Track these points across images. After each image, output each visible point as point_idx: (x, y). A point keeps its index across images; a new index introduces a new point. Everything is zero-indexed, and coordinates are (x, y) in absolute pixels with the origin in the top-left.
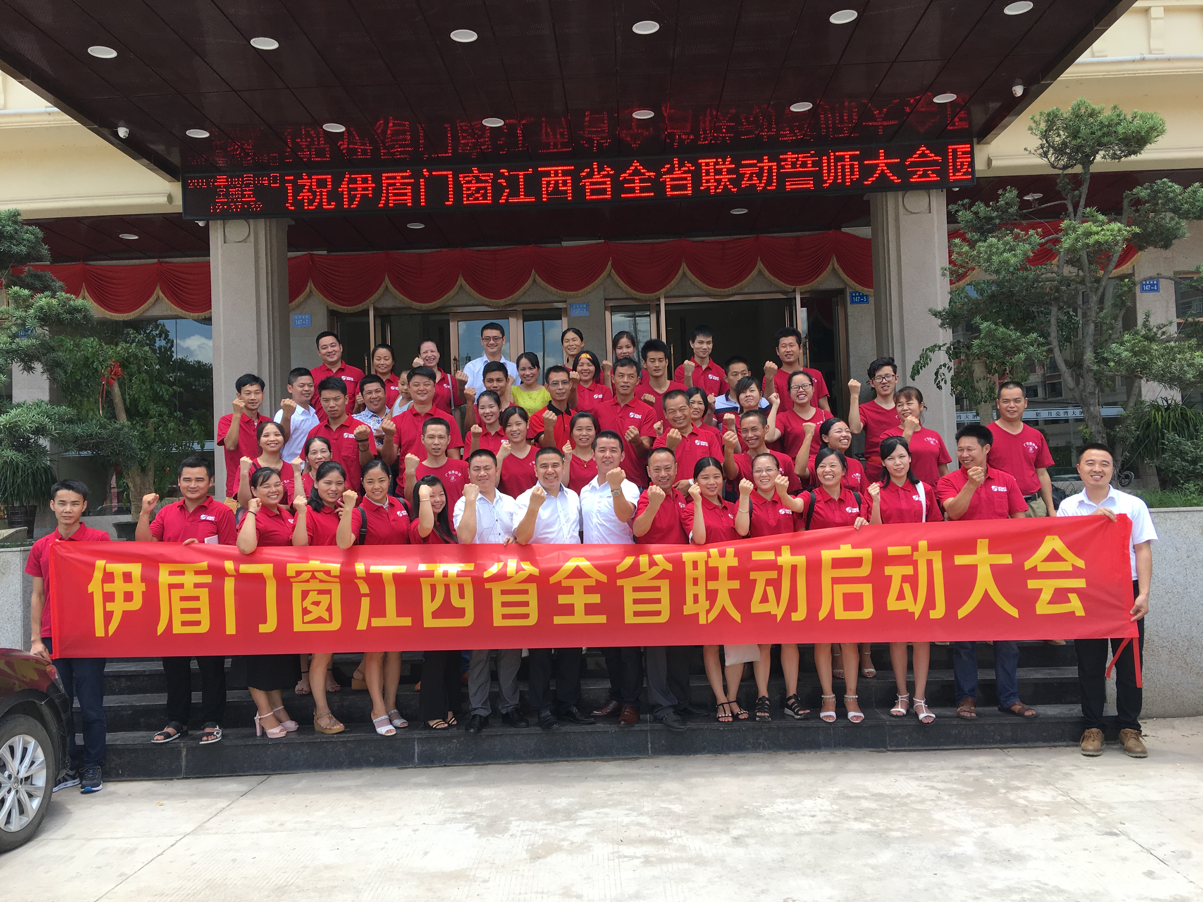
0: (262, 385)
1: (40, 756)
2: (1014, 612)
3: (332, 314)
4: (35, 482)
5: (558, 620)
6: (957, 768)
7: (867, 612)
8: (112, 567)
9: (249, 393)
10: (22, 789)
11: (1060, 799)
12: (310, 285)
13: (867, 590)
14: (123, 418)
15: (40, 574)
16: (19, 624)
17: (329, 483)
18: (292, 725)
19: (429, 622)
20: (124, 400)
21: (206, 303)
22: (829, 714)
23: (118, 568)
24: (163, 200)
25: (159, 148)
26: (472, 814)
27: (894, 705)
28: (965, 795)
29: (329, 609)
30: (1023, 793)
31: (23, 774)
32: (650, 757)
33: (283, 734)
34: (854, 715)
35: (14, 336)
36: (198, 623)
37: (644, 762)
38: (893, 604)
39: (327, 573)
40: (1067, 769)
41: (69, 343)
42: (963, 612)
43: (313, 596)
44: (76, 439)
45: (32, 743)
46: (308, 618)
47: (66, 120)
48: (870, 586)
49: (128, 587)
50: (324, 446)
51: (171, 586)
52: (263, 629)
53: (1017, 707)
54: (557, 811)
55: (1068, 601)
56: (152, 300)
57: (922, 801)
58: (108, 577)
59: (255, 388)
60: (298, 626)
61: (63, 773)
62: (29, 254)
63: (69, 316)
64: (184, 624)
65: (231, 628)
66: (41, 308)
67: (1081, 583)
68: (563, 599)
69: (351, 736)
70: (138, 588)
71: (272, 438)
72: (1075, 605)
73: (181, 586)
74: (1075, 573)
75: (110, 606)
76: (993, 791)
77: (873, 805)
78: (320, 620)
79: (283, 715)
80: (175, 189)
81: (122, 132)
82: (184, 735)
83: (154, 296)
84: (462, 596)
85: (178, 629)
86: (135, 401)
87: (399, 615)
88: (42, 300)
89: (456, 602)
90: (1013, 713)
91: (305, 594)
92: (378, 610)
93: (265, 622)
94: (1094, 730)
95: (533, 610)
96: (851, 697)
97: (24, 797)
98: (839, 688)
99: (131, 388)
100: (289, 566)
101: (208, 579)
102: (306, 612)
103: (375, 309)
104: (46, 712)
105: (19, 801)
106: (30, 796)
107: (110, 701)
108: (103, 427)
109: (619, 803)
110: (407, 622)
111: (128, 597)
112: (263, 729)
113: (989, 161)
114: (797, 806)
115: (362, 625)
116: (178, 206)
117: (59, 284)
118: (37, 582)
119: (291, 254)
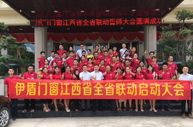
0: (45, 53)
1: (8, 114)
2: (172, 95)
3: (54, 43)
4: (5, 69)
5: (95, 94)
6: (162, 119)
7: (147, 94)
8: (19, 83)
9: (43, 54)
10: (5, 119)
11: (180, 125)
12: (51, 38)
13: (147, 91)
14: (21, 58)
15: (7, 84)
16: (3, 92)
17: (56, 70)
18: (50, 110)
19: (73, 94)
20: (21, 55)
21: (34, 41)
22: (137, 110)
23: (20, 84)
24: (27, 23)
25: (26, 14)
26: (81, 125)
27: (150, 109)
28: (164, 124)
29: (56, 91)
30: (174, 124)
31: (5, 117)
32: (110, 116)
33: (48, 111)
34: (142, 110)
35: (3, 43)
36: (34, 93)
37: (109, 117)
38: (151, 93)
39: (56, 85)
40: (180, 120)
41: (12, 45)
42: (163, 95)
43: (53, 89)
44: (13, 61)
45: (6, 112)
46: (52, 93)
47: (12, 9)
48: (147, 90)
49: (22, 87)
50: (56, 64)
51: (29, 87)
52: (44, 95)
53: (169, 110)
54: (95, 125)
55: (181, 93)
56: (24, 40)
57: (157, 125)
58: (19, 85)
59: (44, 54)
60: (51, 94)
61: (11, 117)
62: (5, 30)
63: (12, 40)
64: (31, 93)
65: (39, 94)
66: (8, 39)
67: (183, 90)
68: (96, 91)
69: (60, 112)
70: (24, 87)
71: (46, 62)
72: (182, 94)
73: (31, 87)
74: (182, 89)
75: (19, 90)
76: (169, 124)
77: (149, 125)
78: (54, 93)
79: (48, 108)
80: (29, 21)
81: (21, 11)
82: (28, 111)
83: (25, 39)
84: (79, 90)
85: (30, 94)
86: (23, 56)
87: (68, 93)
88: (8, 38)
89: (78, 91)
90: (168, 111)
91: (52, 89)
92: (64, 92)
93: (45, 93)
94: (184, 114)
95: (91, 93)
96: (142, 107)
97: (5, 121)
98: (139, 106)
99: (22, 53)
100: (50, 83)
101: (35, 86)
102: (52, 92)
103: (61, 43)
104: (9, 106)
105: (4, 121)
106: (6, 121)
107: (18, 105)
108: (18, 59)
109: (106, 124)
110: (69, 94)
111: (22, 89)
112: (45, 110)
113: (164, 21)
114: (136, 125)
115: (61, 94)
116: (29, 24)
117: (10, 35)
118: (6, 85)
119: (48, 33)
